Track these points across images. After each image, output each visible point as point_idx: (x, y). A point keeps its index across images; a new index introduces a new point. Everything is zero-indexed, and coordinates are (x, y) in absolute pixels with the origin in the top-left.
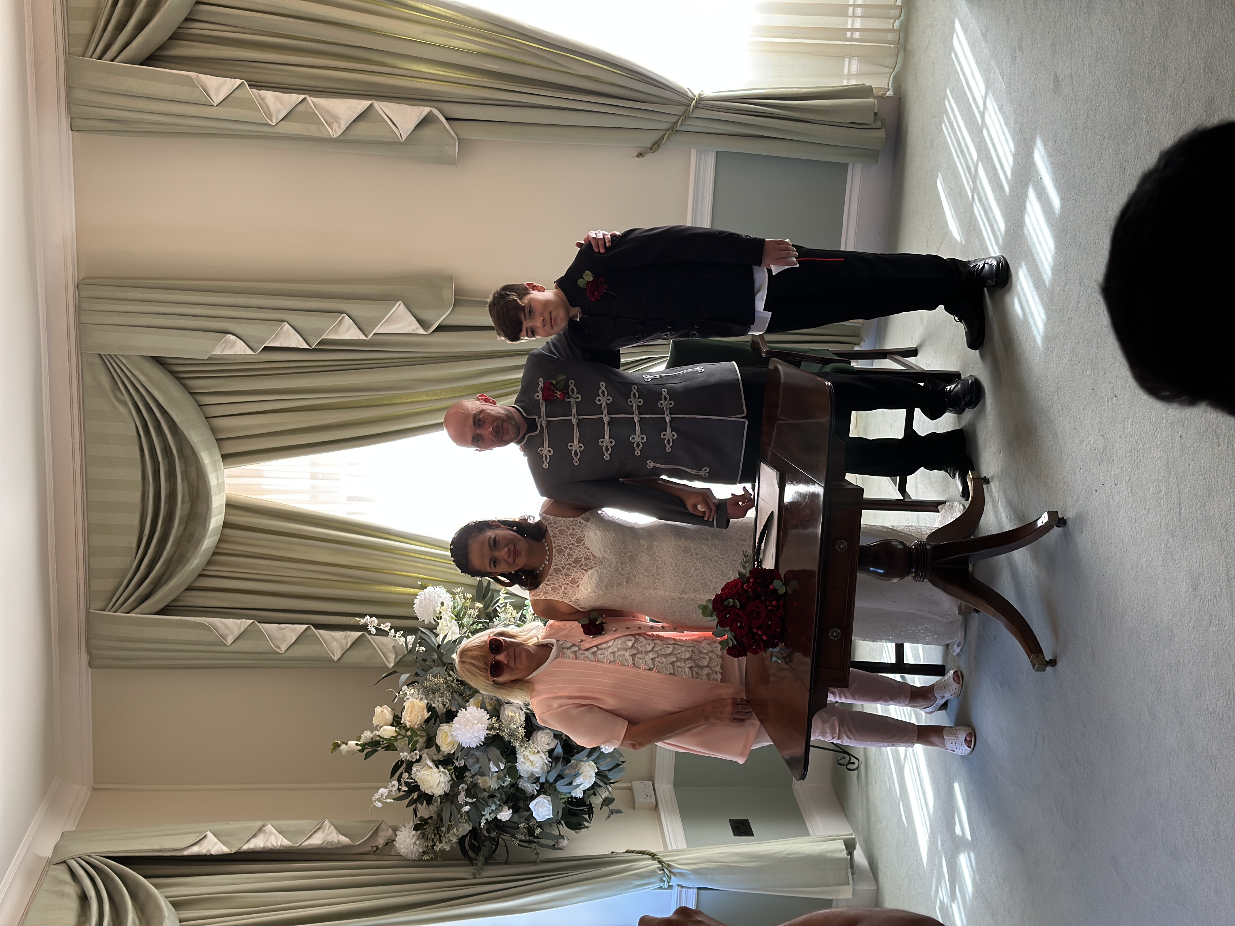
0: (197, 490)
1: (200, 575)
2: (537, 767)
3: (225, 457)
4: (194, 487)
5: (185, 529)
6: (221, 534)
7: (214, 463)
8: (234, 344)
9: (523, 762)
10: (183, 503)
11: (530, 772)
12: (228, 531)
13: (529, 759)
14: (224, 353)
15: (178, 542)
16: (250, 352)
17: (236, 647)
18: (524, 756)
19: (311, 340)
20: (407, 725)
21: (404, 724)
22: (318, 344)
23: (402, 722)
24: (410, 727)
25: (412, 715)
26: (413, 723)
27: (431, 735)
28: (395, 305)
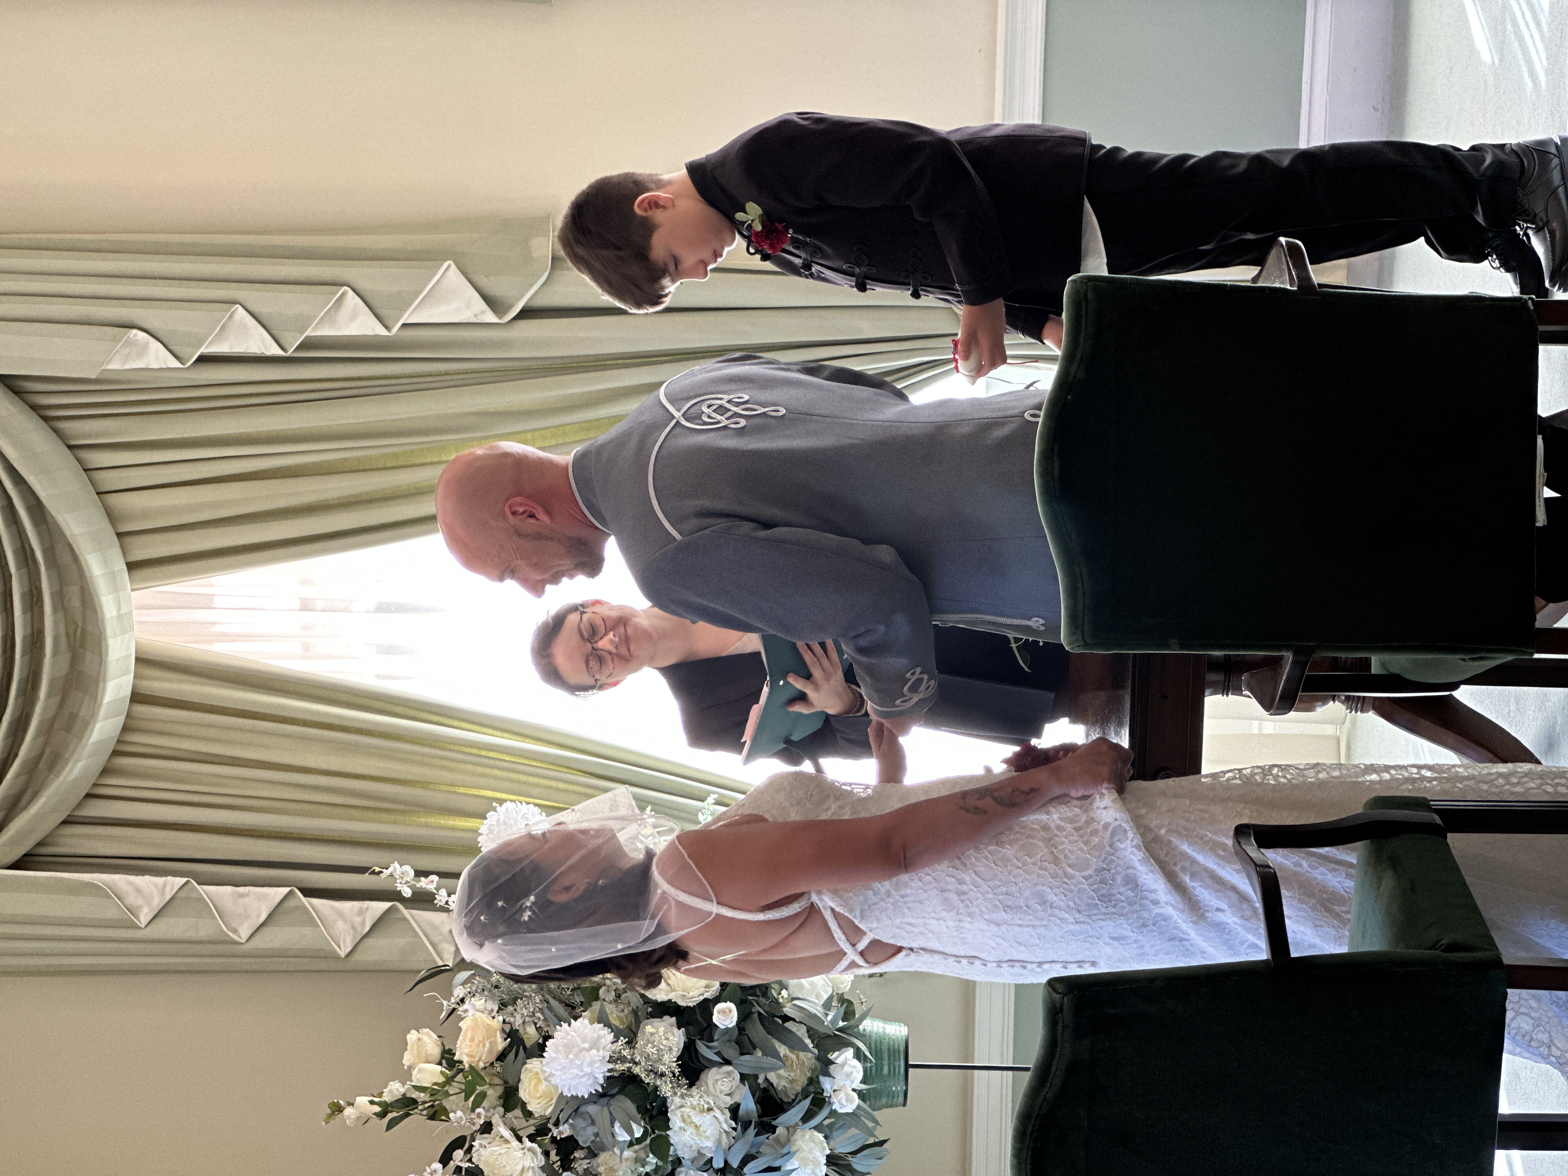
0: (84, 631)
1: (89, 796)
2: (707, 1138)
3: (132, 566)
4: (77, 624)
5: (61, 705)
6: (129, 716)
7: (112, 576)
8: (146, 346)
9: (680, 1128)
10: (55, 652)
11: (694, 1148)
12: (142, 709)
13: (692, 1122)
14: (127, 367)
15: (48, 730)
16: (175, 364)
17: (154, 932)
18: (682, 1116)
19: (285, 338)
20: (465, 1062)
21: (461, 1062)
22: (300, 348)
23: (456, 1058)
24: (470, 1065)
25: (474, 1044)
26: (476, 1059)
27: (511, 1082)
28: (439, 268)
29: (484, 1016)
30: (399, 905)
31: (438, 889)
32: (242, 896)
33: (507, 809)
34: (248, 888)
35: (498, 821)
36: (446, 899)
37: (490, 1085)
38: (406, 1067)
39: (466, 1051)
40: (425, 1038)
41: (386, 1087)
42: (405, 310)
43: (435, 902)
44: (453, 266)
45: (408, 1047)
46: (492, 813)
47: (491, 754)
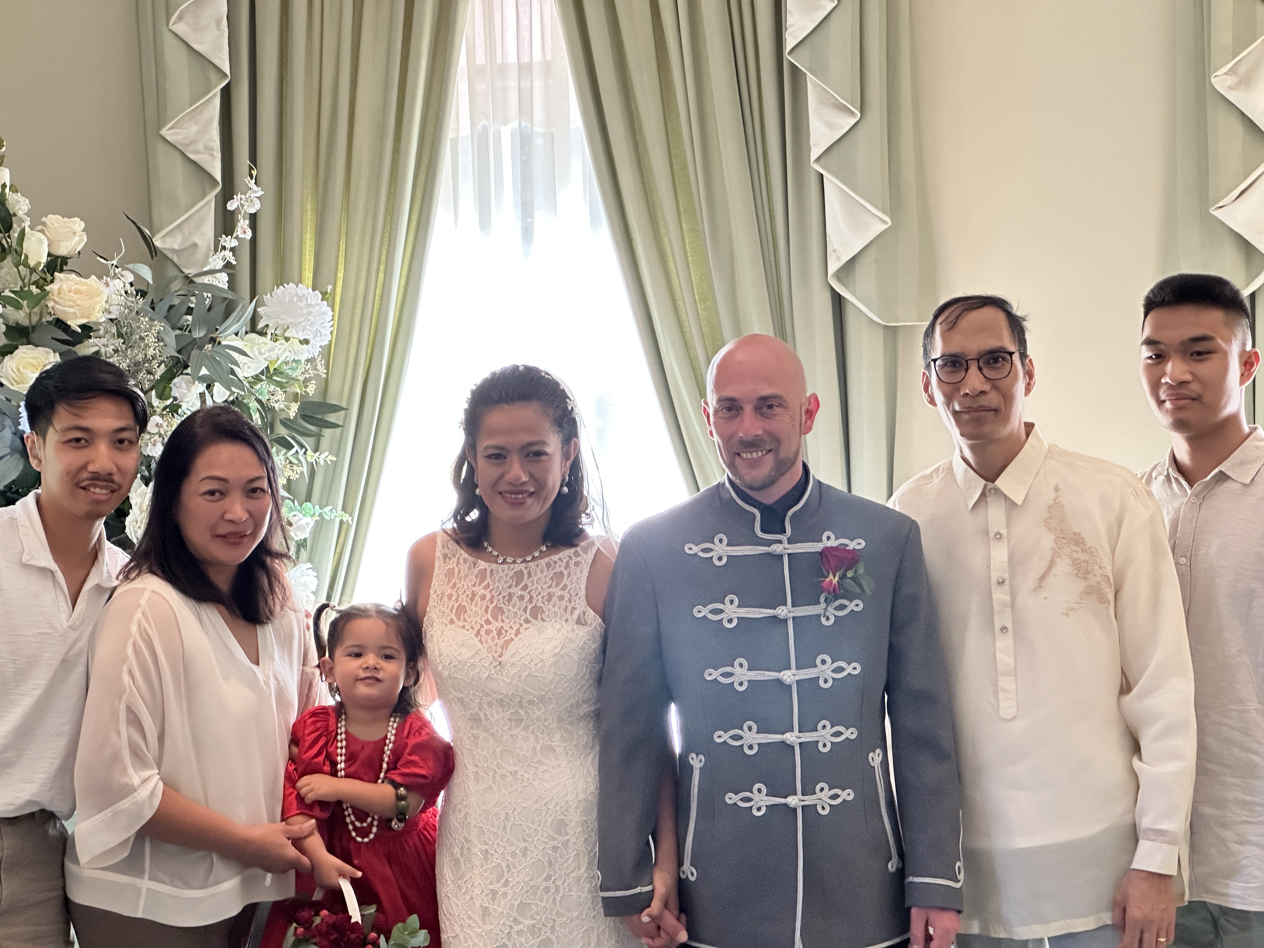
20: (52, 286)
21: (52, 281)
22: (793, 68)
23: (56, 274)
24: (49, 292)
25: (72, 294)
26: (56, 299)
27: (34, 336)
28: (884, 212)
29: (104, 303)
30: (218, 189)
31: (237, 238)
32: (218, 23)
33: (324, 313)
34: (227, 29)
35: (311, 305)
36: (227, 246)
37: (30, 314)
38: (44, 219)
39: (65, 286)
40: (77, 238)
41: (22, 195)
42: (837, 177)
43: (224, 236)
44: (885, 227)
45: (66, 219)
46: (320, 296)
47: (381, 276)
